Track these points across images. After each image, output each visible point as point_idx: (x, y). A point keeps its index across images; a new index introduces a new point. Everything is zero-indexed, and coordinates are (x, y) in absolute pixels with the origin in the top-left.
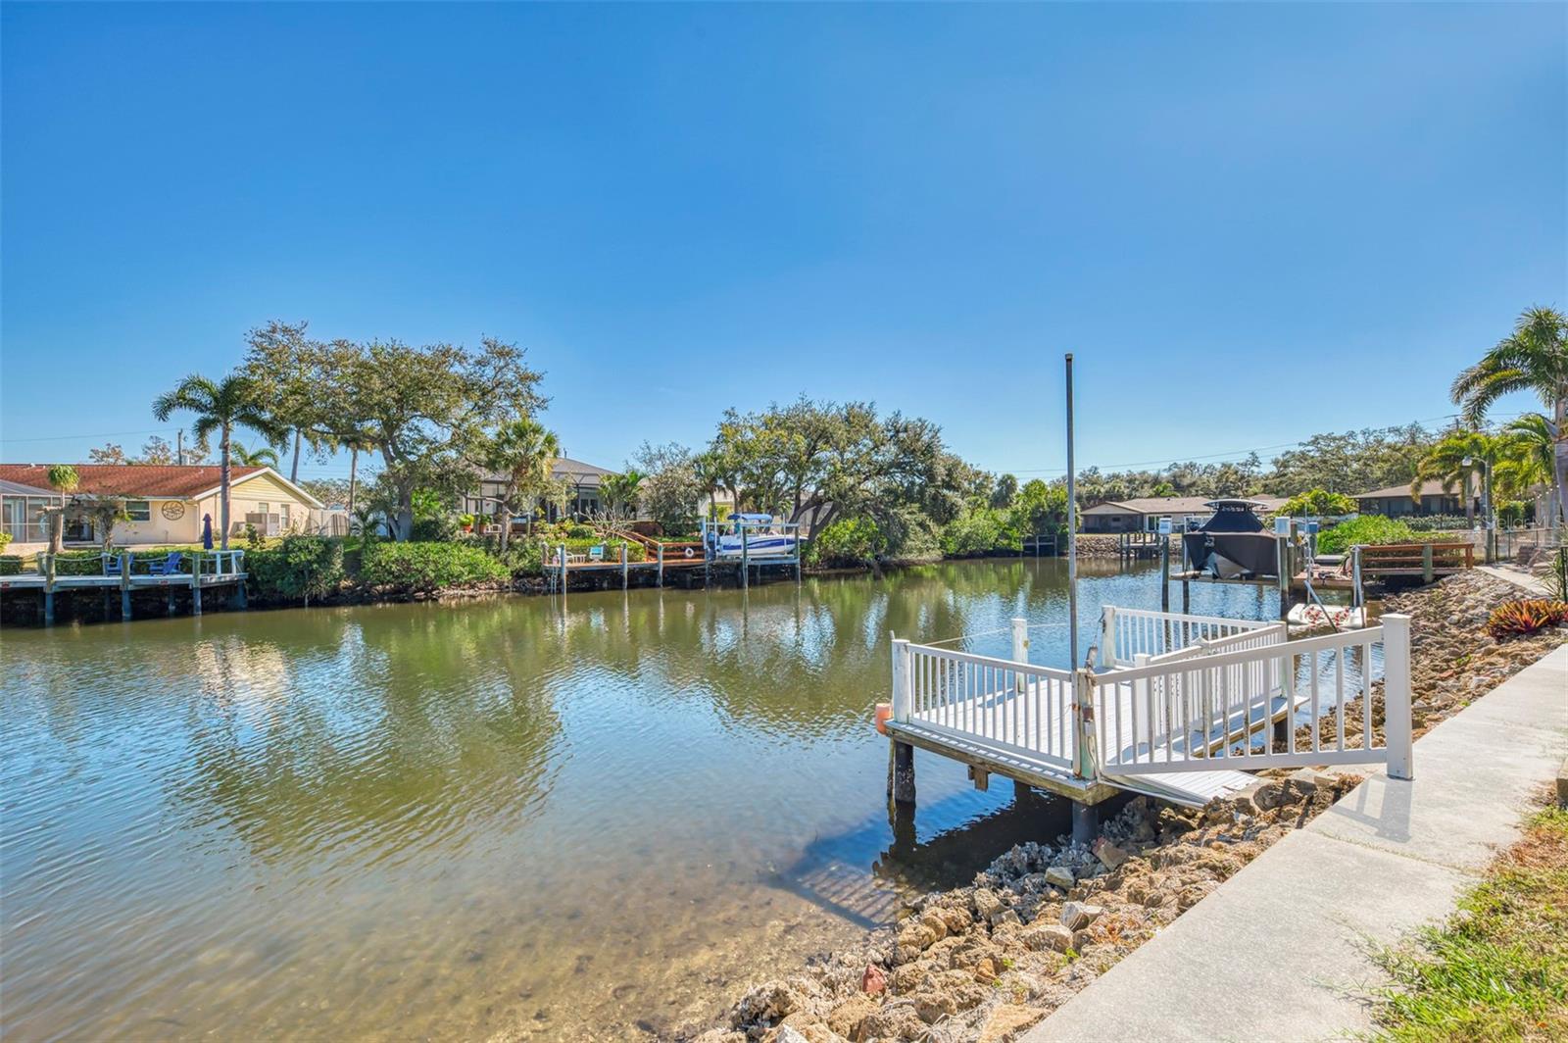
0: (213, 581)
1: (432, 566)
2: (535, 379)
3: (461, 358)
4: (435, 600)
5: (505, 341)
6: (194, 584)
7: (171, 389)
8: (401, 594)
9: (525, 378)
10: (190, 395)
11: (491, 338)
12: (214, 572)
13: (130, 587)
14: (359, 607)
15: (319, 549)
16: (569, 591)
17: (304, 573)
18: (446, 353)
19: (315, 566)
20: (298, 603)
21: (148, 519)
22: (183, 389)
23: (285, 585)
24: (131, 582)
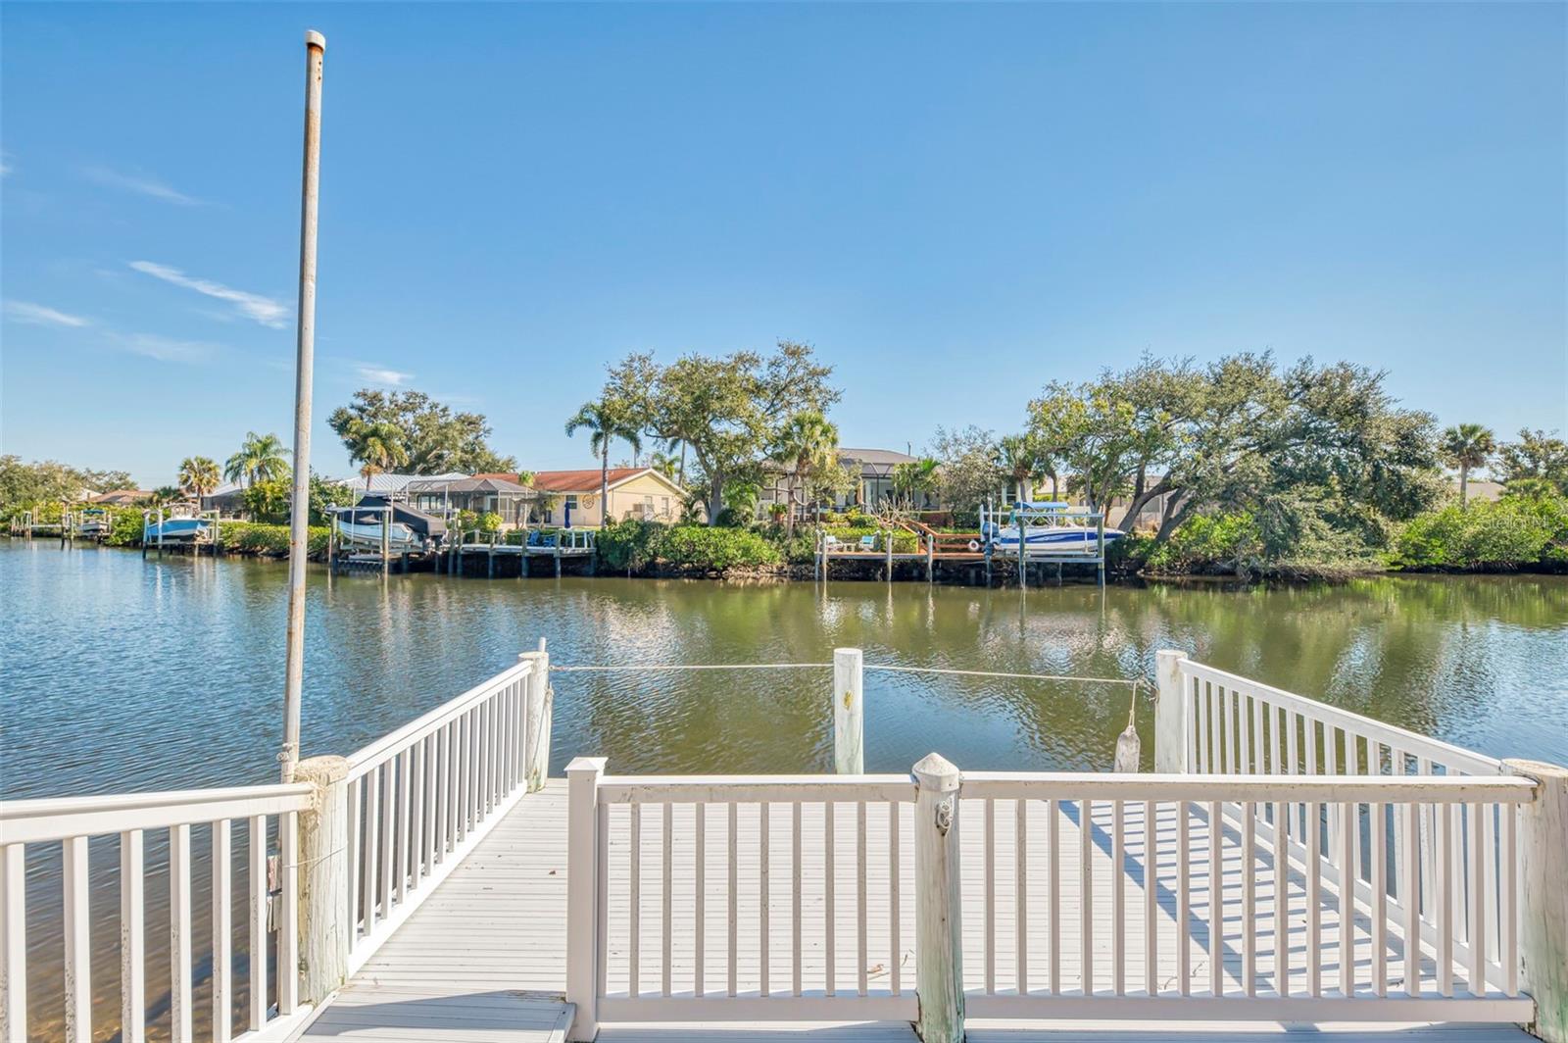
0: (569, 552)
1: (712, 549)
2: (824, 373)
3: (754, 361)
4: (725, 579)
5: (797, 341)
6: (556, 555)
7: (575, 414)
8: (700, 573)
9: (813, 374)
10: (587, 416)
11: (784, 340)
12: (570, 546)
13: (527, 554)
14: (672, 580)
15: (636, 531)
16: (829, 578)
17: (626, 552)
18: (741, 358)
19: (632, 544)
20: (623, 574)
21: (576, 508)
22: (582, 412)
23: (613, 558)
24: (527, 550)
